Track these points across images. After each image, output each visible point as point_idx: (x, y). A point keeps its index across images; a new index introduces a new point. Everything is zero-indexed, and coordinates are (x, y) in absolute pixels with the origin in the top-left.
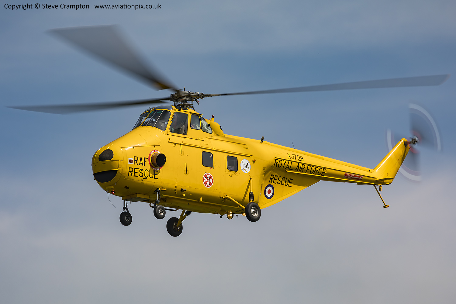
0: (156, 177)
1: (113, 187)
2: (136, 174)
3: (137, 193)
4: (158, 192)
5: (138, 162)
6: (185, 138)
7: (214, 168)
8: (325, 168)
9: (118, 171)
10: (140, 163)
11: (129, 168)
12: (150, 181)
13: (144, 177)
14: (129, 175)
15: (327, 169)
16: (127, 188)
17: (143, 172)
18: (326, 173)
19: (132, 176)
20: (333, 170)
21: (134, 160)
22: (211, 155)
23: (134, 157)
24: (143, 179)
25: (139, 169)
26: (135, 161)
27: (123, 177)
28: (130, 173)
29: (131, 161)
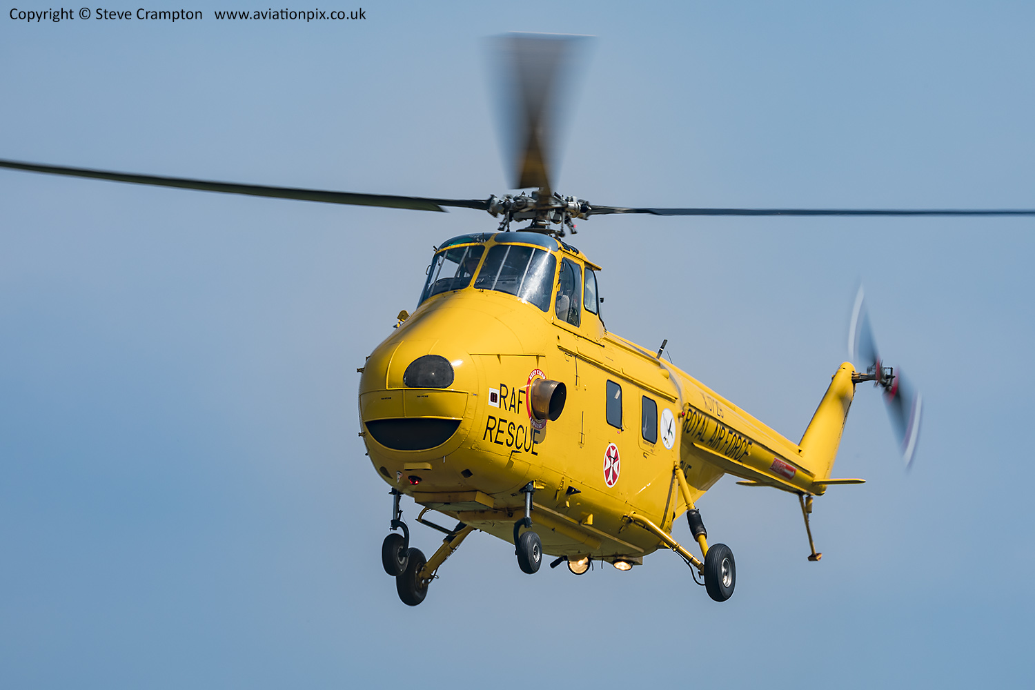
0: (537, 448)
1: (429, 466)
2: (501, 438)
3: (476, 491)
4: (529, 494)
5: (508, 400)
6: (578, 336)
7: (622, 430)
8: (751, 441)
9: (461, 425)
10: (511, 406)
11: (490, 417)
12: (523, 461)
13: (514, 447)
14: (484, 439)
15: (753, 444)
16: (467, 473)
17: (514, 432)
18: (749, 454)
19: (491, 441)
20: (760, 448)
21: (501, 396)
22: (619, 392)
23: (502, 385)
24: (513, 451)
25: (508, 423)
26: (502, 399)
27: (467, 441)
28: (488, 431)
29: (494, 397)
